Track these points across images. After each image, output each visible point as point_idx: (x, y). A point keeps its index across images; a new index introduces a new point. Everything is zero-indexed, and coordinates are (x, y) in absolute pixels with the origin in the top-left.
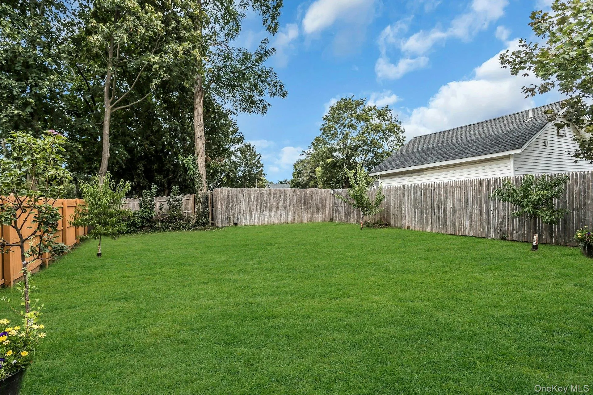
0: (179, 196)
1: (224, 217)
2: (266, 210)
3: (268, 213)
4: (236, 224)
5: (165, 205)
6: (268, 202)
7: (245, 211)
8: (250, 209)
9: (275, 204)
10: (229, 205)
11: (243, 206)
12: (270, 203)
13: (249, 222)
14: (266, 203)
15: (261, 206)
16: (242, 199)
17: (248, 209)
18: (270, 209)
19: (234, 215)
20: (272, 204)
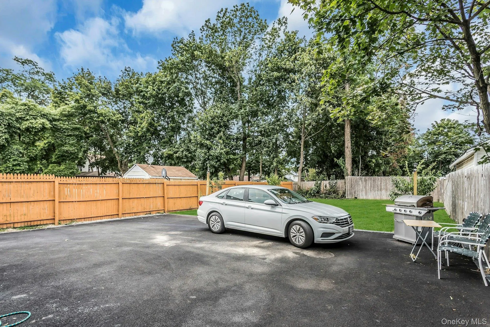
0: (335, 181)
1: (349, 193)
2: (378, 191)
3: (379, 192)
4: (356, 198)
5: (328, 186)
6: (379, 185)
7: (362, 191)
8: (366, 189)
9: (385, 187)
10: (352, 186)
11: (361, 187)
12: (381, 186)
13: (365, 198)
14: (378, 186)
15: (374, 187)
16: (360, 183)
17: (364, 189)
18: (381, 190)
19: (355, 192)
20: (383, 187)
